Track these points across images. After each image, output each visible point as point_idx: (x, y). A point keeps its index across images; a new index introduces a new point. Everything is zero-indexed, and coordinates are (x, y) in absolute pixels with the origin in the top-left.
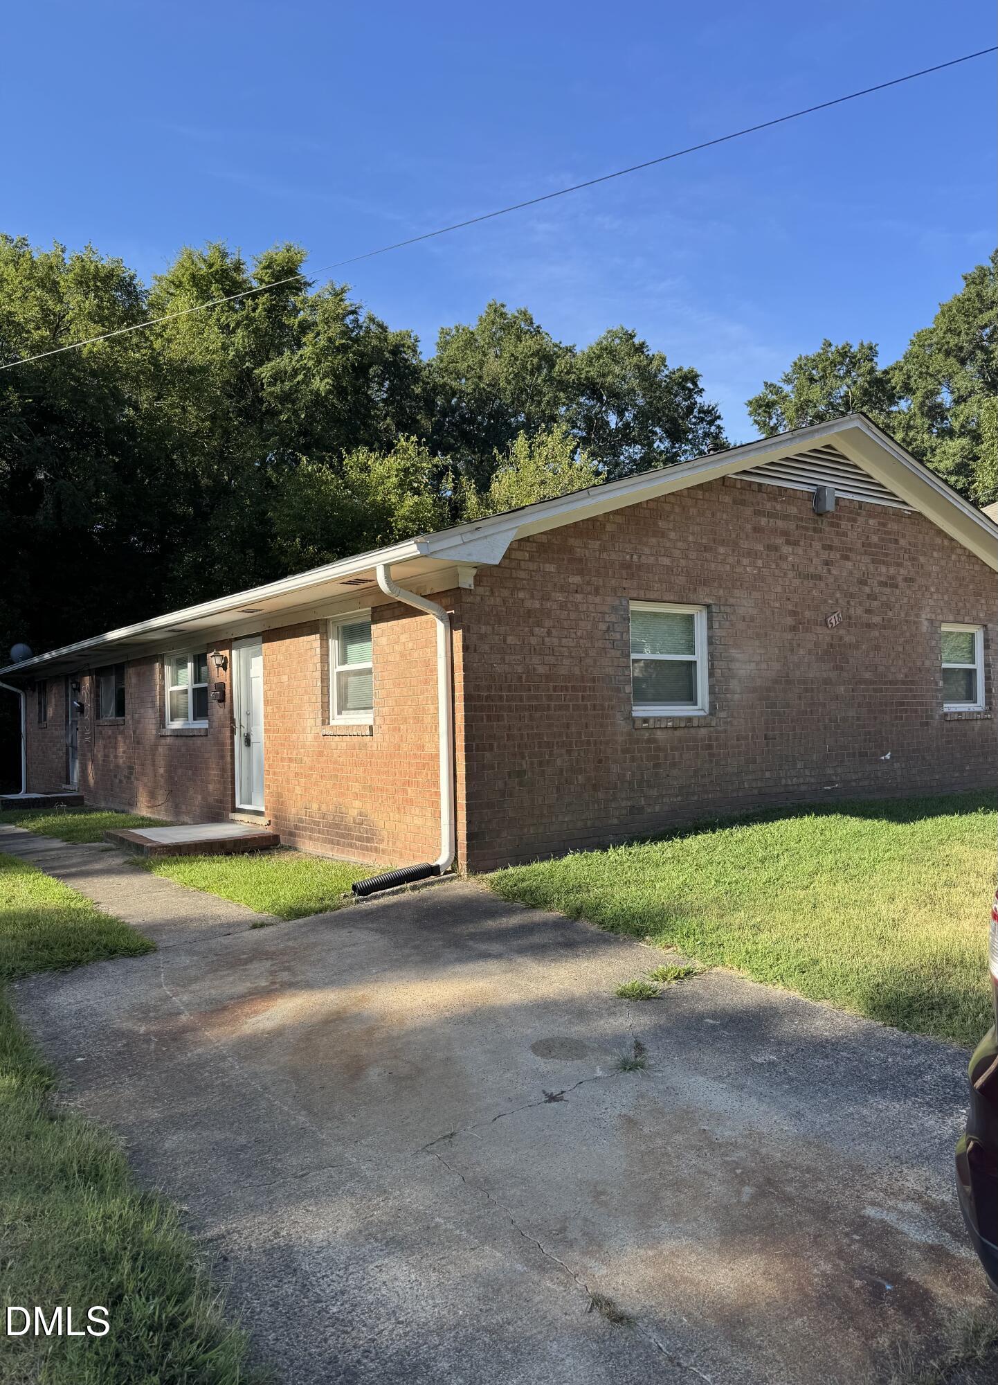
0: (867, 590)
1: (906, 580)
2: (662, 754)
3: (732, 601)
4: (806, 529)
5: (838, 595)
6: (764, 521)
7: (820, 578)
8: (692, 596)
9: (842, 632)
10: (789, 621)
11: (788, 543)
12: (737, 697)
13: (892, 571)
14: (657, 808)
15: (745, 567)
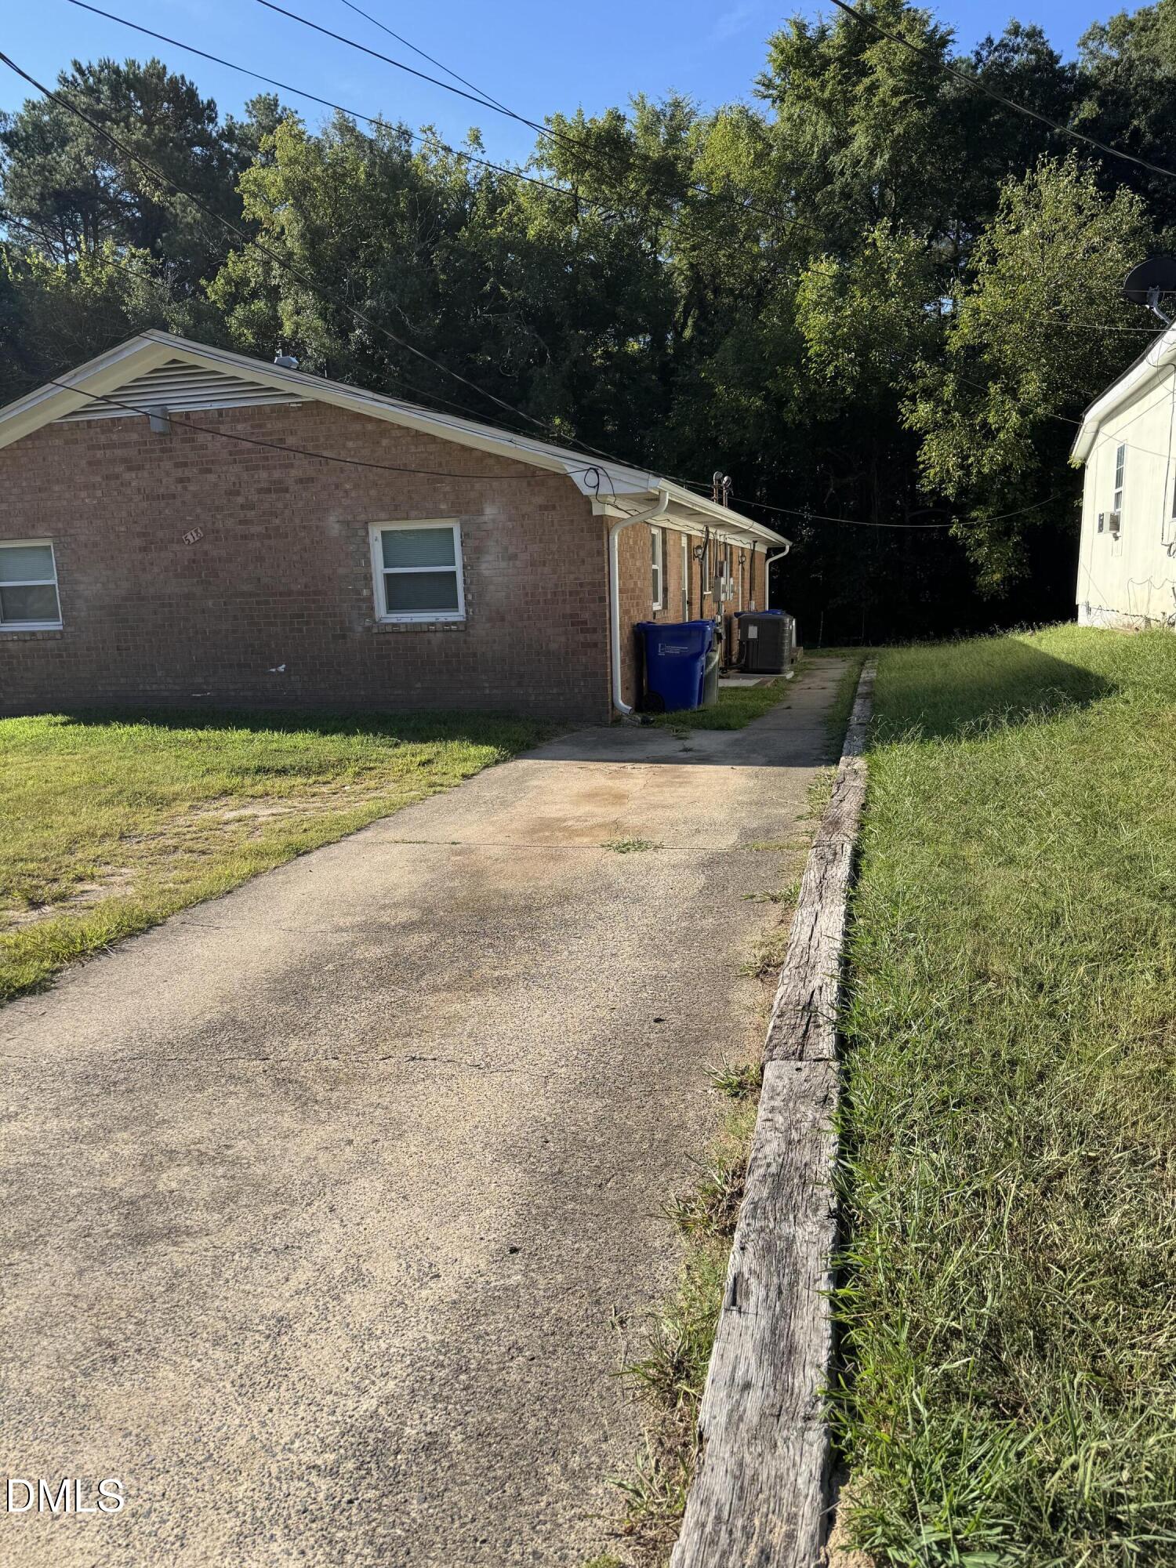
0: (240, 500)
1: (301, 481)
2: (15, 661)
3: (72, 531)
4: (153, 451)
5: (199, 511)
6: (99, 454)
7: (174, 497)
8: (31, 533)
9: (207, 547)
10: (138, 542)
11: (130, 469)
12: (83, 614)
13: (277, 474)
14: (15, 702)
15: (83, 500)
